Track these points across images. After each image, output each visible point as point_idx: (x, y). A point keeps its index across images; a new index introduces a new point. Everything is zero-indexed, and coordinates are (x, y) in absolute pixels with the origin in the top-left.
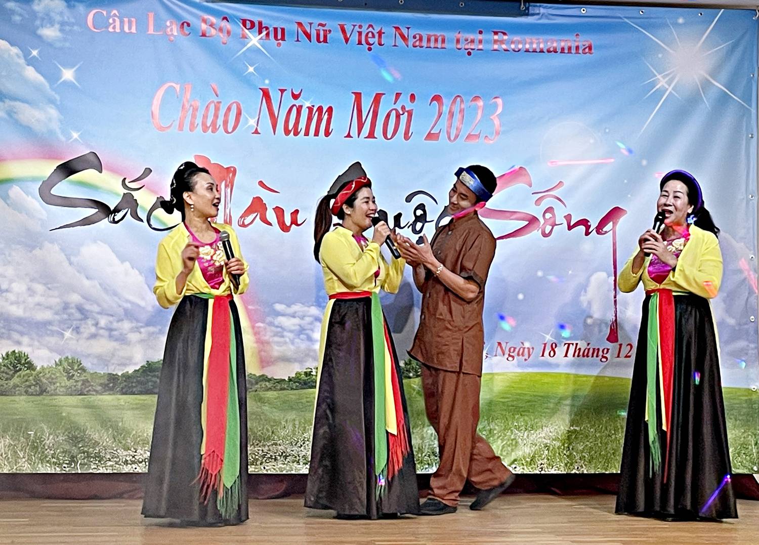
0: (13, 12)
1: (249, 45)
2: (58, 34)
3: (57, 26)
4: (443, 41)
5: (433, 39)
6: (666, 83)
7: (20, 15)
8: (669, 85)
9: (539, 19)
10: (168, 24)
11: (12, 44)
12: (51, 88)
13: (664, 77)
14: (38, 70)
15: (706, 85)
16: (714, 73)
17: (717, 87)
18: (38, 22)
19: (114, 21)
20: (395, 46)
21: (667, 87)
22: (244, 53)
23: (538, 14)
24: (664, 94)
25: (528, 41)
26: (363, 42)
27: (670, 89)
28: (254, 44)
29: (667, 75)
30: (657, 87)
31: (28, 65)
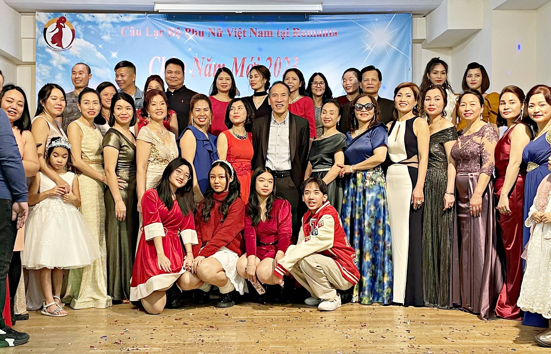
0: (91, 30)
1: (189, 39)
2: (110, 38)
3: (109, 35)
4: (272, 33)
5: (267, 33)
6: (371, 47)
7: (94, 31)
8: (372, 49)
9: (314, 22)
10: (155, 32)
11: (91, 43)
12: (107, 60)
13: (369, 45)
14: (101, 53)
15: (388, 47)
16: (392, 42)
17: (393, 48)
18: (101, 34)
19: (132, 31)
20: (251, 36)
21: (371, 49)
22: (186, 43)
23: (313, 20)
24: (369, 52)
25: (309, 32)
26: (237, 36)
27: (372, 50)
28: (191, 39)
29: (371, 44)
30: (367, 49)
31: (98, 51)
